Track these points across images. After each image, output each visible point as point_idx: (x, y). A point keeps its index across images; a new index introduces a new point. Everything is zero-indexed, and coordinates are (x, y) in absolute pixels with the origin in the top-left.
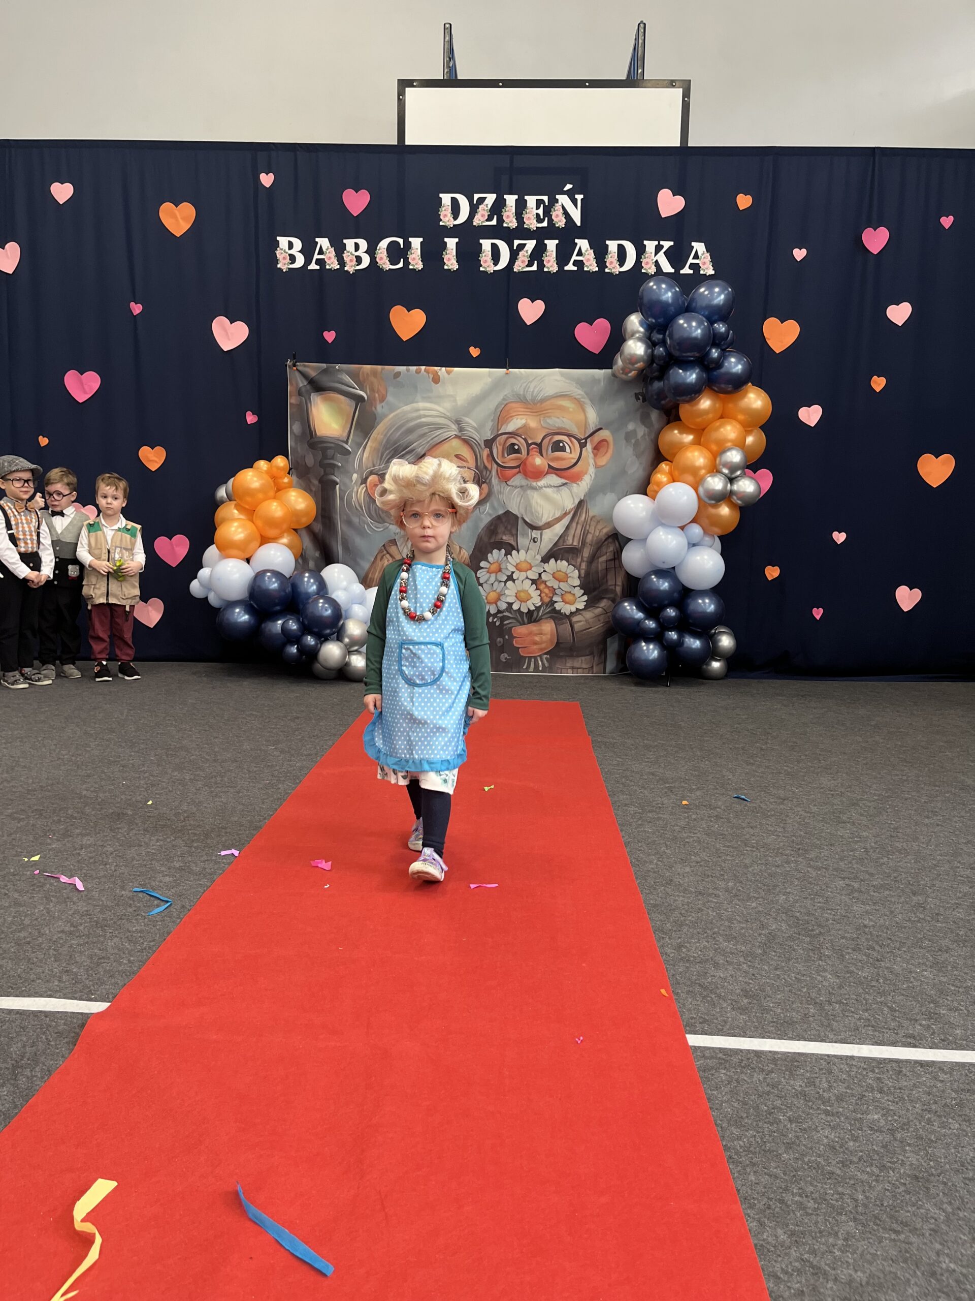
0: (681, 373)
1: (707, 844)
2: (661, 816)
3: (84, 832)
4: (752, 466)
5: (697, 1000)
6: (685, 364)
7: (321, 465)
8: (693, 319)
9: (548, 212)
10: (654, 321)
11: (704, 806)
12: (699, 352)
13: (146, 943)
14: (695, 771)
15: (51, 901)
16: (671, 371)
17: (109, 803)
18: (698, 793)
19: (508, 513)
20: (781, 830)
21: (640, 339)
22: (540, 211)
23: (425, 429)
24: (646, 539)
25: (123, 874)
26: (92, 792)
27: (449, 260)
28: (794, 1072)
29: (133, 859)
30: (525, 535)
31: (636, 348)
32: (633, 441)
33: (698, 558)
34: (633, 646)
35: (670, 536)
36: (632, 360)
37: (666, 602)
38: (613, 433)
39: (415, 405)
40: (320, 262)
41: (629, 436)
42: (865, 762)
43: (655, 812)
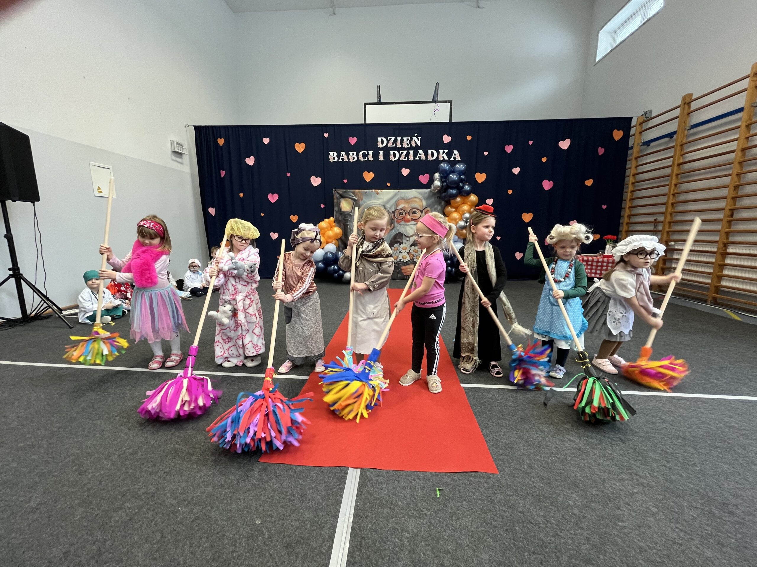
0: (451, 191)
6: (453, 188)
7: (344, 219)
8: (455, 174)
10: (443, 175)
12: (456, 184)
16: (448, 190)
19: (400, 233)
21: (438, 181)
22: (408, 142)
27: (381, 157)
28: (489, 393)
30: (405, 239)
31: (437, 183)
33: (457, 246)
36: (436, 187)
38: (430, 208)
39: (371, 201)
40: (342, 159)
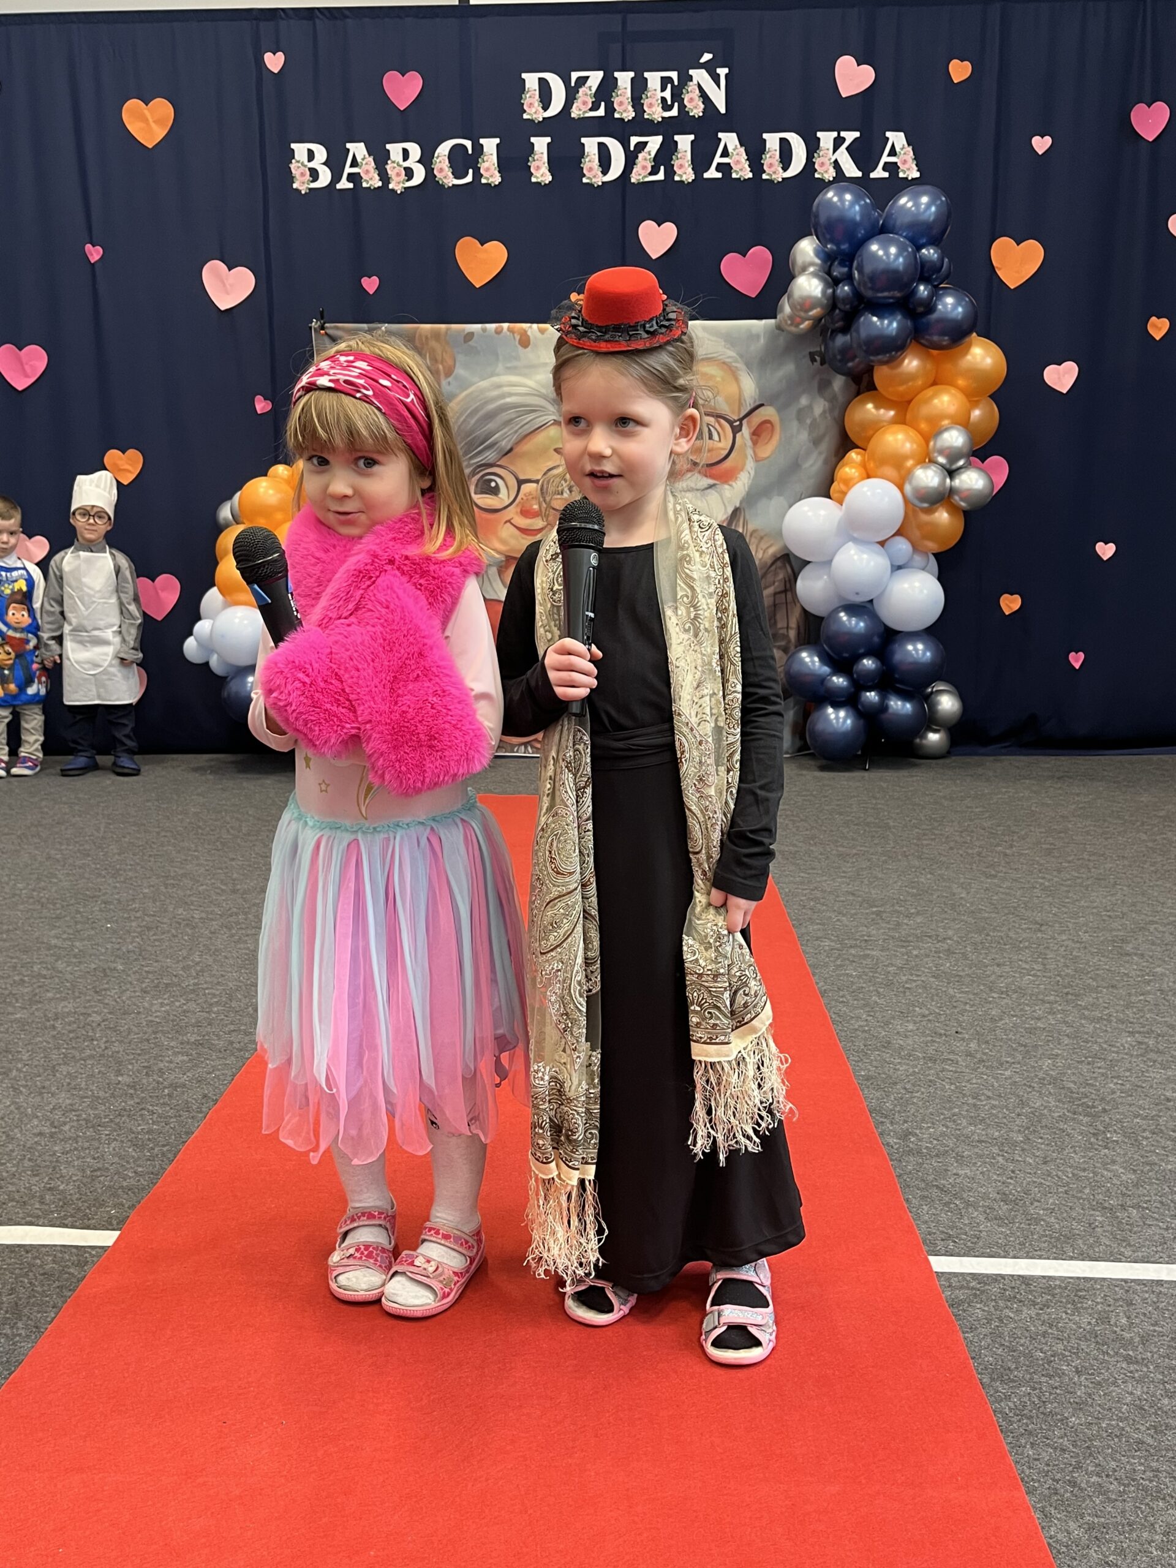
0: (875, 323)
1: (937, 990)
2: (869, 952)
3: (58, 996)
4: (979, 453)
5: (936, 1208)
6: (880, 308)
8: (891, 242)
9: (677, 95)
10: (835, 248)
11: (930, 937)
12: (900, 290)
13: (156, 1149)
14: (913, 888)
15: (21, 1092)
16: (862, 319)
17: (91, 956)
18: (919, 919)
20: (1041, 967)
21: (815, 275)
22: (667, 94)
23: (511, 414)
24: (830, 562)
25: (118, 1052)
26: (64, 940)
27: (538, 168)
28: (1079, 1305)
29: (129, 1031)
31: (810, 287)
32: (808, 421)
33: (906, 586)
34: (815, 716)
35: (865, 556)
36: (805, 305)
37: (862, 651)
38: (779, 410)
39: (495, 379)
40: (353, 178)
41: (800, 415)
42: (1153, 868)
43: (860, 947)
